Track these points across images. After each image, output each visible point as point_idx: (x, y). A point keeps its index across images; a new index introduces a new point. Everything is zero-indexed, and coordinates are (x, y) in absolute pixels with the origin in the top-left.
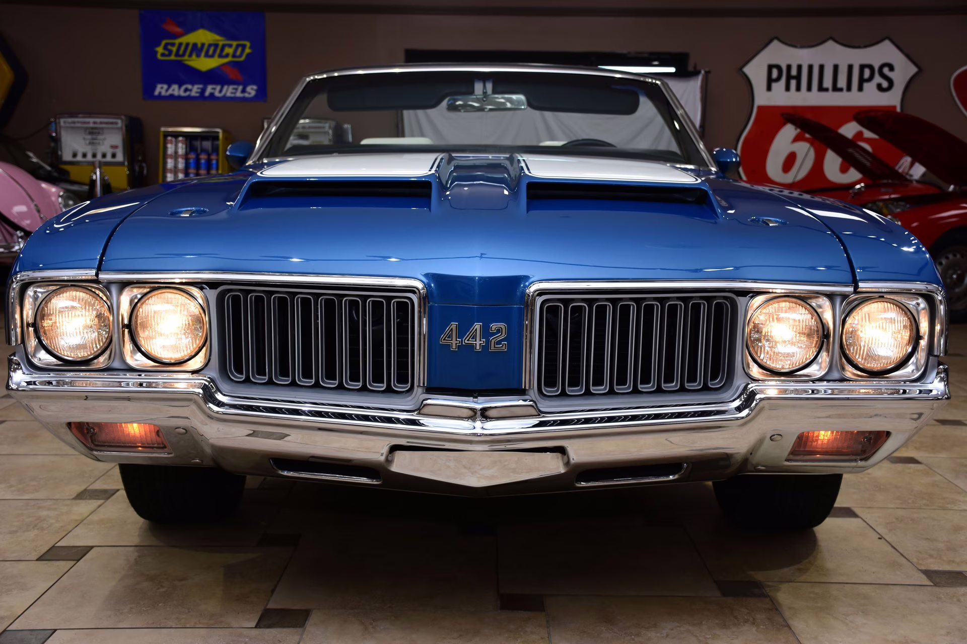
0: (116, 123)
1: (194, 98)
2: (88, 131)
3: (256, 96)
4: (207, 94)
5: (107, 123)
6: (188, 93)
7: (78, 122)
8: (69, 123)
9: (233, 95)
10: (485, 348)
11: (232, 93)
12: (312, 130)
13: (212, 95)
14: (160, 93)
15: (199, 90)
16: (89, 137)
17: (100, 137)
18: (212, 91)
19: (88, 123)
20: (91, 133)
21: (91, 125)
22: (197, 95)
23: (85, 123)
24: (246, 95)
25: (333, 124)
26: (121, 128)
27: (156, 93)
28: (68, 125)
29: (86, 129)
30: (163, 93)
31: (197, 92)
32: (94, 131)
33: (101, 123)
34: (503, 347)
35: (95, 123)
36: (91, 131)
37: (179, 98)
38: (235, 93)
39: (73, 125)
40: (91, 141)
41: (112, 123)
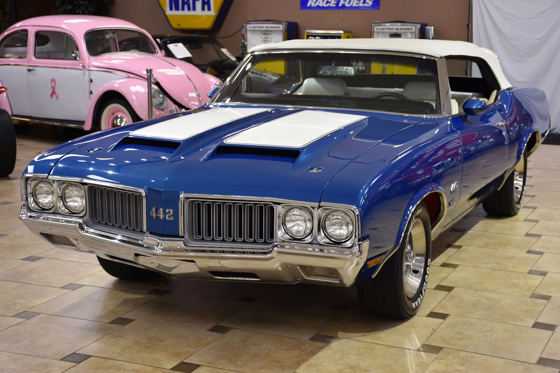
0: (279, 27)
1: (332, 8)
2: (263, 32)
3: (372, 6)
4: (340, 5)
5: (274, 27)
6: (328, 5)
7: (257, 27)
8: (252, 28)
9: (357, 5)
10: (165, 218)
11: (357, 4)
12: (403, 31)
13: (343, 5)
14: (311, 5)
15: (336, 2)
16: (263, 36)
17: (270, 36)
18: (344, 3)
19: (263, 27)
20: (265, 34)
21: (265, 29)
22: (334, 5)
23: (261, 27)
24: (366, 5)
25: (419, 26)
26: (282, 30)
27: (308, 5)
28: (251, 29)
29: (262, 31)
30: (313, 5)
31: (334, 4)
32: (267, 32)
33: (270, 27)
34: (172, 219)
35: (267, 27)
36: (265, 32)
37: (323, 8)
38: (358, 4)
39: (254, 29)
40: (265, 39)
41: (277, 27)
